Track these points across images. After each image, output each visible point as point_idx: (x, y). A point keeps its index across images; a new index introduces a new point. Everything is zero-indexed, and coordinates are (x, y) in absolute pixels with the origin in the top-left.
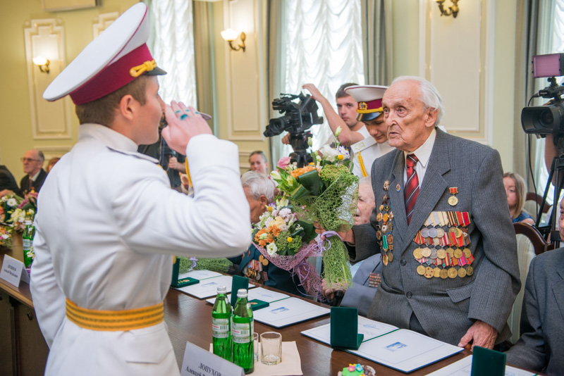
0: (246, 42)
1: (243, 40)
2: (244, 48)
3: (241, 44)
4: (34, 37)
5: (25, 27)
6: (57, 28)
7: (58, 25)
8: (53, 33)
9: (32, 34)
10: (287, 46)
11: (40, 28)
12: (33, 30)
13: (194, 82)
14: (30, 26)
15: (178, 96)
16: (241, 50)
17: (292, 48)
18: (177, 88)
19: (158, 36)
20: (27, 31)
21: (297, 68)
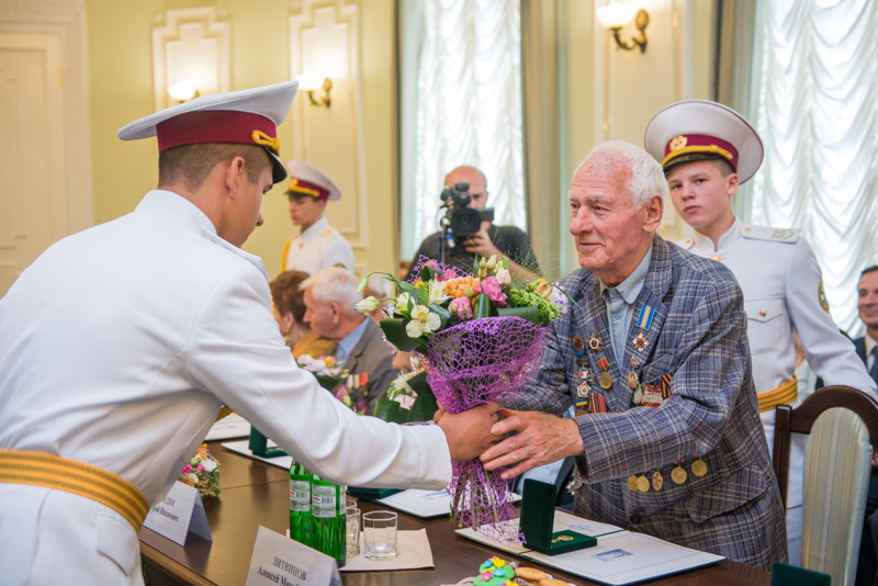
0: (648, 31)
1: (642, 28)
2: (643, 46)
3: (637, 34)
4: (170, 45)
5: (153, 25)
6: (215, 27)
7: (219, 19)
8: (207, 36)
9: (167, 39)
10: (766, 30)
11: (184, 27)
12: (169, 30)
13: (518, 122)
14: (163, 24)
15: (476, 155)
16: (637, 49)
17: (779, 35)
18: (474, 136)
19: (431, 33)
20: (158, 34)
21: (790, 80)
